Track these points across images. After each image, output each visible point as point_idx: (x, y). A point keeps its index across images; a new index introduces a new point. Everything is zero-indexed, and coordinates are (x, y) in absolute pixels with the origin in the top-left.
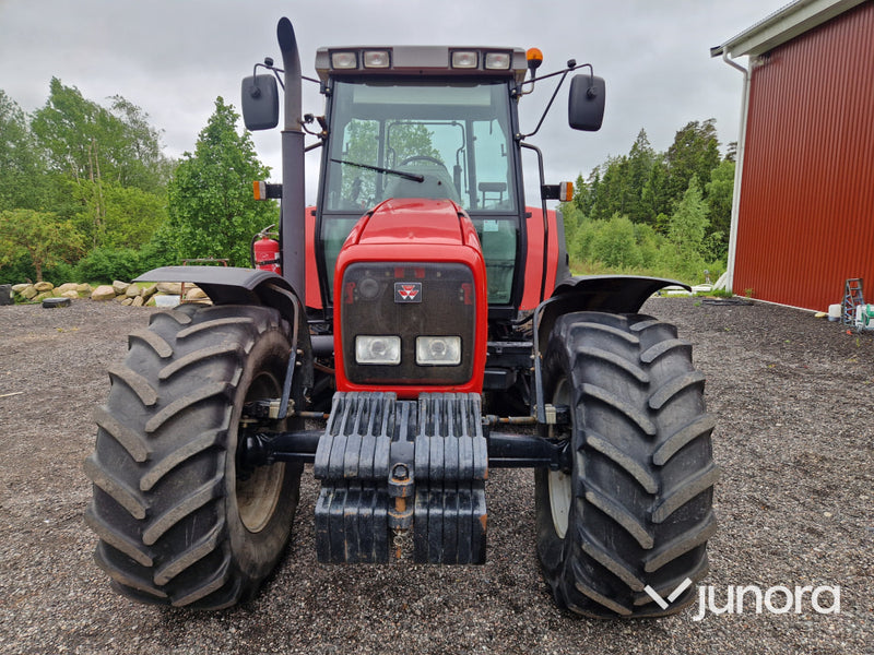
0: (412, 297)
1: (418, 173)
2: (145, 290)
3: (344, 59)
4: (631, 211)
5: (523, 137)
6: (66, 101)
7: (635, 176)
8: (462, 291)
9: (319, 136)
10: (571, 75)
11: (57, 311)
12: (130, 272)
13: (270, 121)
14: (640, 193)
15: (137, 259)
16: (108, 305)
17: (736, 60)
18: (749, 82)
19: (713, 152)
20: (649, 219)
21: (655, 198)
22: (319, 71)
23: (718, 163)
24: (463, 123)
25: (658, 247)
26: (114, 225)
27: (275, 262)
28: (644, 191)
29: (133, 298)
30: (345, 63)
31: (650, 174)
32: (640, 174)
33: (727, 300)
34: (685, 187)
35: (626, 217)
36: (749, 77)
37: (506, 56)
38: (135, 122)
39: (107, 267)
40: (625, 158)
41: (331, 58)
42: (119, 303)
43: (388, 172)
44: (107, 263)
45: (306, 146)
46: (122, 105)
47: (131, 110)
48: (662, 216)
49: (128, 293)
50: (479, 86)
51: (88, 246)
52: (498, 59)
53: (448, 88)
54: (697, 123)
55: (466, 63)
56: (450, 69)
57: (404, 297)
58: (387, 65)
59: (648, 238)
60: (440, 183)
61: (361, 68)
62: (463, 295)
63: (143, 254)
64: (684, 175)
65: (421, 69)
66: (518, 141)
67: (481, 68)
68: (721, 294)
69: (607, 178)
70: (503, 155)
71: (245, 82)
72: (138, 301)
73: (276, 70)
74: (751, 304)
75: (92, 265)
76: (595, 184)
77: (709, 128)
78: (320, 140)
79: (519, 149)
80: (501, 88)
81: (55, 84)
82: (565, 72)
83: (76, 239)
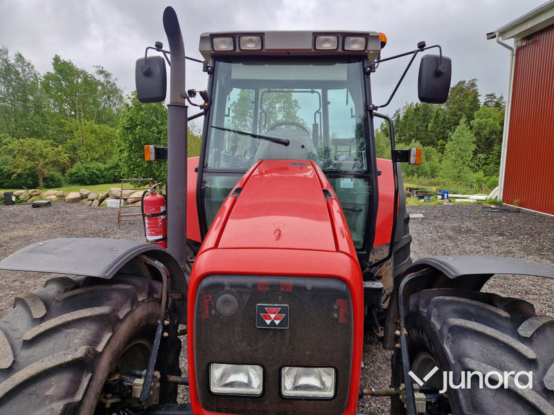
0: (277, 322)
1: (283, 138)
2: (101, 195)
3: (224, 42)
4: (421, 138)
5: (376, 108)
6: (64, 69)
7: (423, 116)
8: (336, 307)
9: (201, 107)
10: (420, 55)
11: (41, 210)
12: (99, 178)
13: (159, 94)
14: (427, 126)
15: (103, 169)
16: (75, 205)
17: (505, 42)
18: (514, 57)
19: (475, 100)
20: (433, 144)
21: (437, 130)
22: (203, 53)
23: (479, 108)
24: (320, 91)
25: (440, 161)
26: (90, 148)
27: (161, 214)
28: (430, 125)
29: (93, 200)
30: (224, 46)
31: (434, 115)
32: (427, 114)
33: (500, 208)
34: (457, 124)
35: (418, 142)
36: (515, 53)
37: (362, 39)
38: (109, 82)
39: (84, 174)
40: (417, 104)
41: (212, 42)
42: (83, 204)
43: (260, 137)
44: (84, 171)
45: (189, 116)
46: (101, 72)
47: (107, 75)
48: (441, 141)
49: (90, 197)
50: (338, 64)
51: (73, 161)
52: (354, 42)
53: (311, 66)
54: (465, 81)
55: (328, 45)
56: (313, 50)
57: (268, 322)
58: (260, 48)
59: (433, 156)
60: (303, 147)
61: (238, 50)
62: (337, 311)
63: (107, 166)
64: (456, 116)
65: (288, 51)
66: (371, 111)
67: (340, 50)
68: (495, 203)
69: (406, 117)
70: (352, 117)
71: (139, 62)
72: (96, 202)
73: (165, 52)
74: (518, 211)
75: (75, 173)
76: (398, 120)
77: (473, 85)
78: (203, 110)
79: (372, 118)
80: (357, 66)
81: (57, 59)
82: (415, 53)
83: (64, 158)
